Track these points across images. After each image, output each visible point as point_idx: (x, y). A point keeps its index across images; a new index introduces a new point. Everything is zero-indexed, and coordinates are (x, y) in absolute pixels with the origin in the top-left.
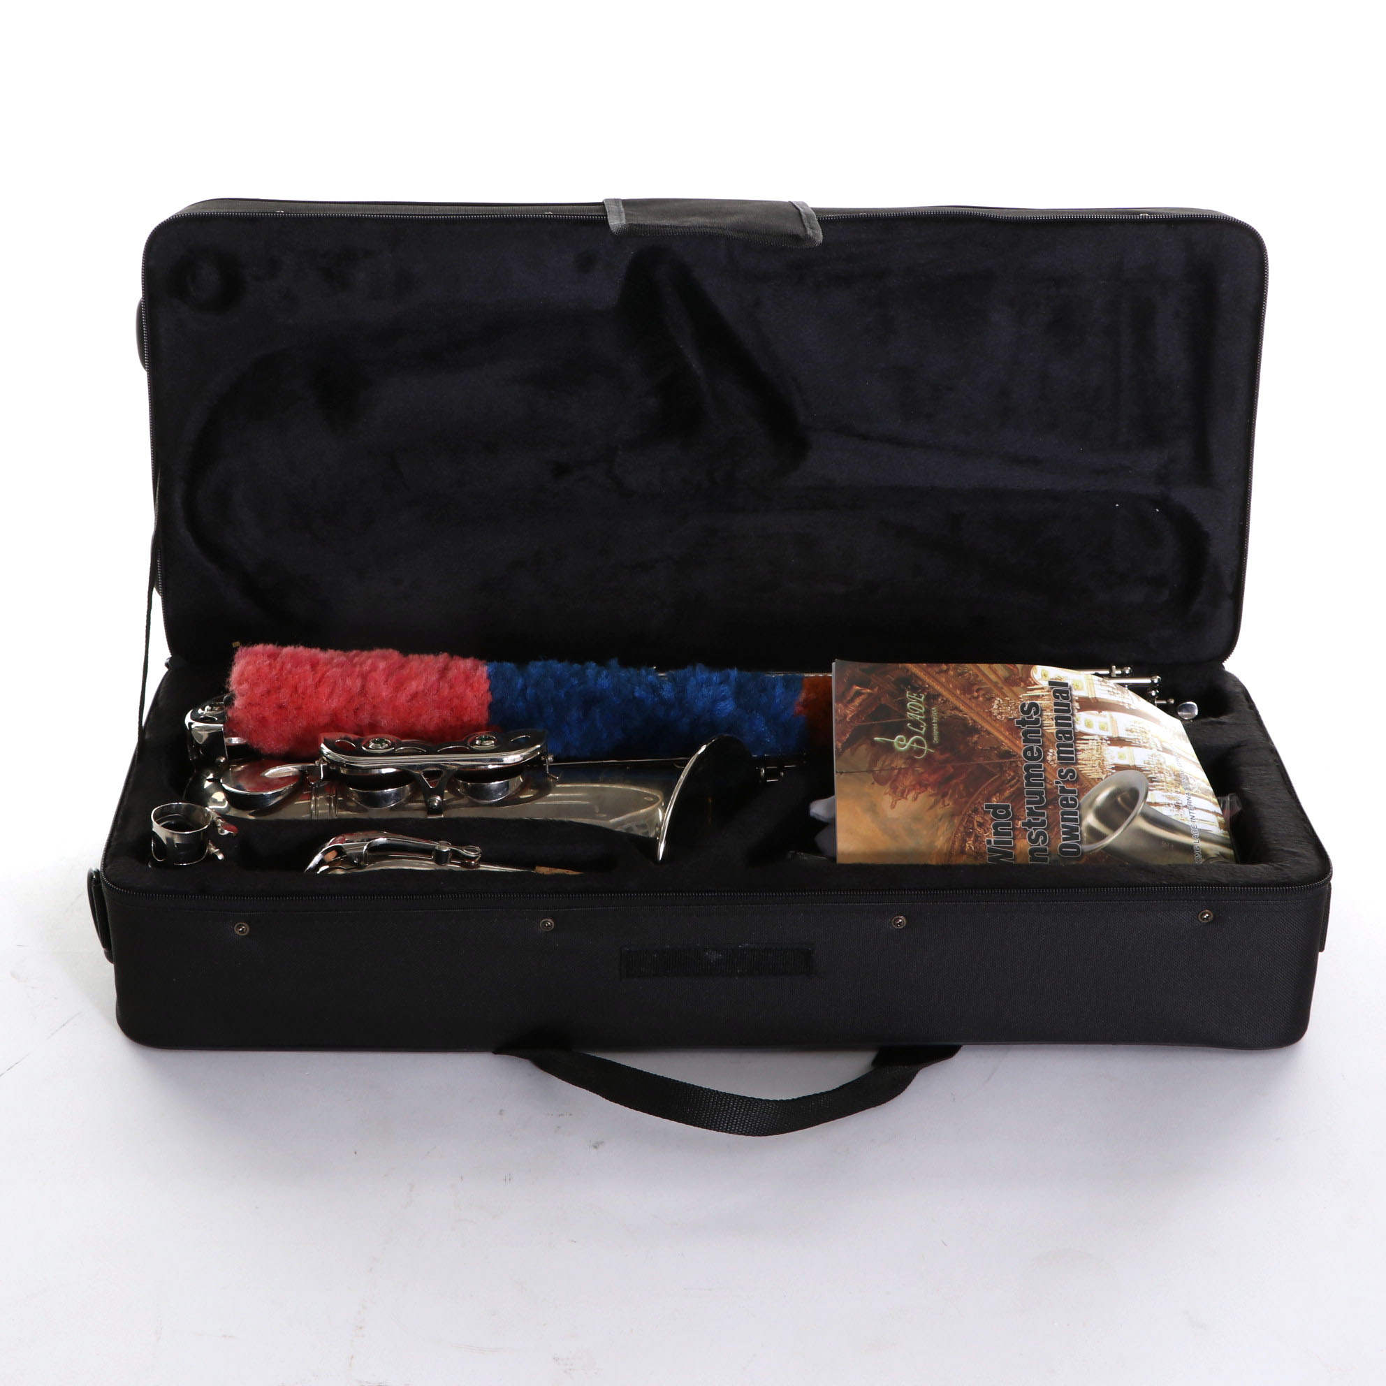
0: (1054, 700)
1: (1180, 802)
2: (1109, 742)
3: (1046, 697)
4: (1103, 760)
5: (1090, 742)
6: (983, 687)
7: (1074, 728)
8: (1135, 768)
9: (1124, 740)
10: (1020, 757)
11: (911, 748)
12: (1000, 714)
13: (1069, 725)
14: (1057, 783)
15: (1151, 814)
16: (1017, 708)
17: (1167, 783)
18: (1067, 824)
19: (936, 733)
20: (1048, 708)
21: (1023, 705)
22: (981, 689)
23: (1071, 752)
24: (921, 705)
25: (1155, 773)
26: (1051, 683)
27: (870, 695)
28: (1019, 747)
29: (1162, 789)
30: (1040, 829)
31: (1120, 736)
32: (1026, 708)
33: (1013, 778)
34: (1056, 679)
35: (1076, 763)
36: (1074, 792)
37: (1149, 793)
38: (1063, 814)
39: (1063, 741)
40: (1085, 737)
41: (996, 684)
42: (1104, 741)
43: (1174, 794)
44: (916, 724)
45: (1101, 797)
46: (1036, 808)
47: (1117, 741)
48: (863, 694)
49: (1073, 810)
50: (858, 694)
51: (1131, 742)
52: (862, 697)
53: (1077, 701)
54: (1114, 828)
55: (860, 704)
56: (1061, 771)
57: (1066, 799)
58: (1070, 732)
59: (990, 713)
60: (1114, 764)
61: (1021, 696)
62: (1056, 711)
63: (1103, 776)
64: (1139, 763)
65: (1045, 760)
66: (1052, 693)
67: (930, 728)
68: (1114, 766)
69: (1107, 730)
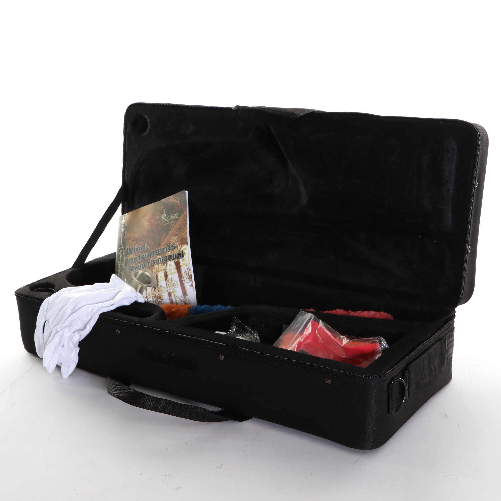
0: (177, 253)
1: (149, 298)
2: (165, 272)
3: (178, 251)
4: (159, 272)
5: (164, 267)
6: (180, 232)
7: (168, 261)
8: (158, 282)
9: (167, 278)
10: (159, 248)
11: (162, 219)
12: (172, 239)
13: (169, 259)
14: (151, 260)
15: (143, 289)
16: (174, 243)
17: (155, 293)
18: (139, 266)
19: (166, 224)
20: (174, 252)
21: (175, 245)
22: (179, 232)
23: (160, 262)
24: (175, 218)
25: (157, 289)
26: (182, 251)
27: (178, 203)
28: (162, 247)
29: (152, 291)
30: (138, 259)
31: (168, 276)
32: (174, 246)
33: (153, 248)
34: (184, 253)
35: (157, 264)
36: (149, 265)
37: (150, 287)
38: (142, 264)
39: (164, 259)
40: (166, 265)
41: (181, 235)
42: (165, 271)
43: (151, 296)
44: (169, 218)
45: (147, 274)
46: (144, 257)
47: (166, 276)
48: (178, 201)
49: (143, 267)
50: (177, 200)
51: (167, 280)
52: (177, 201)
53: (178, 260)
54: (138, 279)
55: (175, 202)
56: (155, 260)
57: (146, 264)
58: (167, 260)
59: (172, 237)
60: (158, 275)
61: (177, 243)
62: (173, 255)
63: (154, 273)
64: (160, 283)
65: (158, 255)
66: (179, 252)
67: (168, 222)
68: (157, 275)
69: (169, 271)
